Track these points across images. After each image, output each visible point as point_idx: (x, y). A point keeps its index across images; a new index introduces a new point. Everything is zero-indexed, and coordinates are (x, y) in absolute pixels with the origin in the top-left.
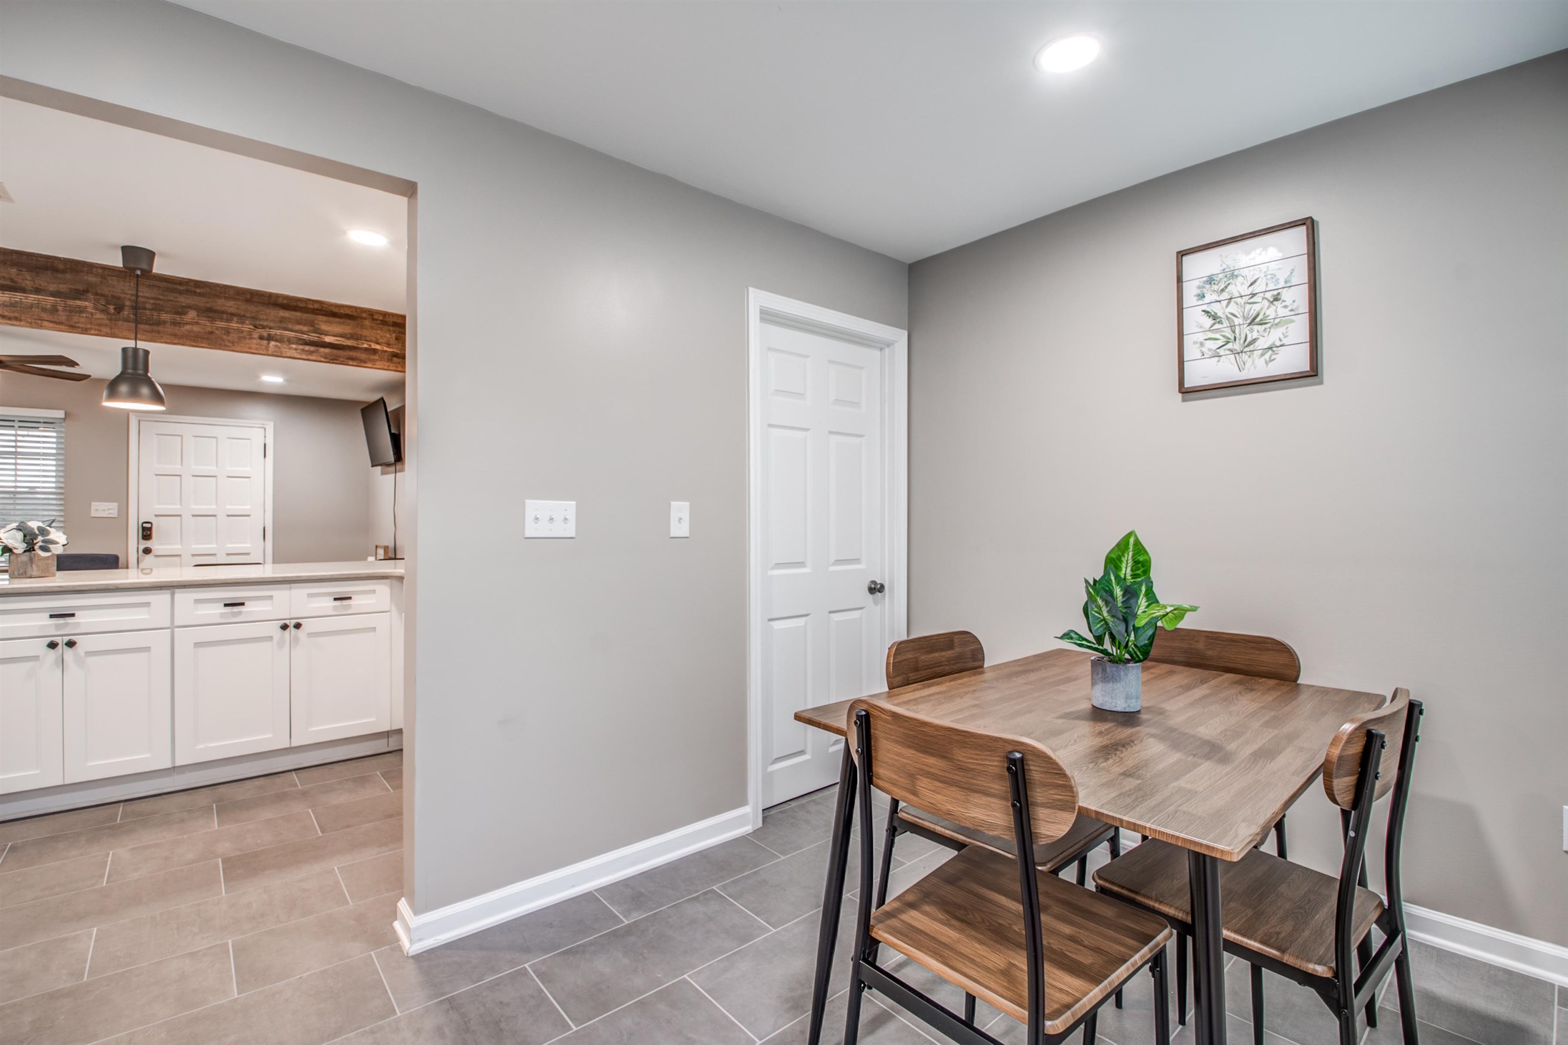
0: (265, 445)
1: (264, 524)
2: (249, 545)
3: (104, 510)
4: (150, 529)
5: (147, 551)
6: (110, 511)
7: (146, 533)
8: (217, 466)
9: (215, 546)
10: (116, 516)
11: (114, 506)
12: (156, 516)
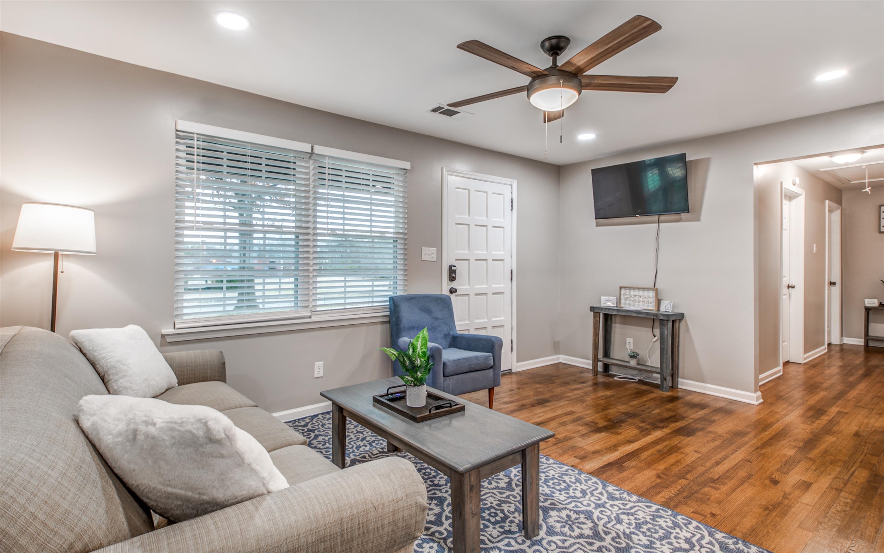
0: (512, 199)
1: (511, 268)
2: (503, 286)
3: (429, 255)
4: (455, 272)
5: (453, 291)
6: (433, 256)
7: (452, 274)
8: (487, 217)
9: (485, 286)
10: (435, 260)
11: (434, 250)
12: (457, 260)
